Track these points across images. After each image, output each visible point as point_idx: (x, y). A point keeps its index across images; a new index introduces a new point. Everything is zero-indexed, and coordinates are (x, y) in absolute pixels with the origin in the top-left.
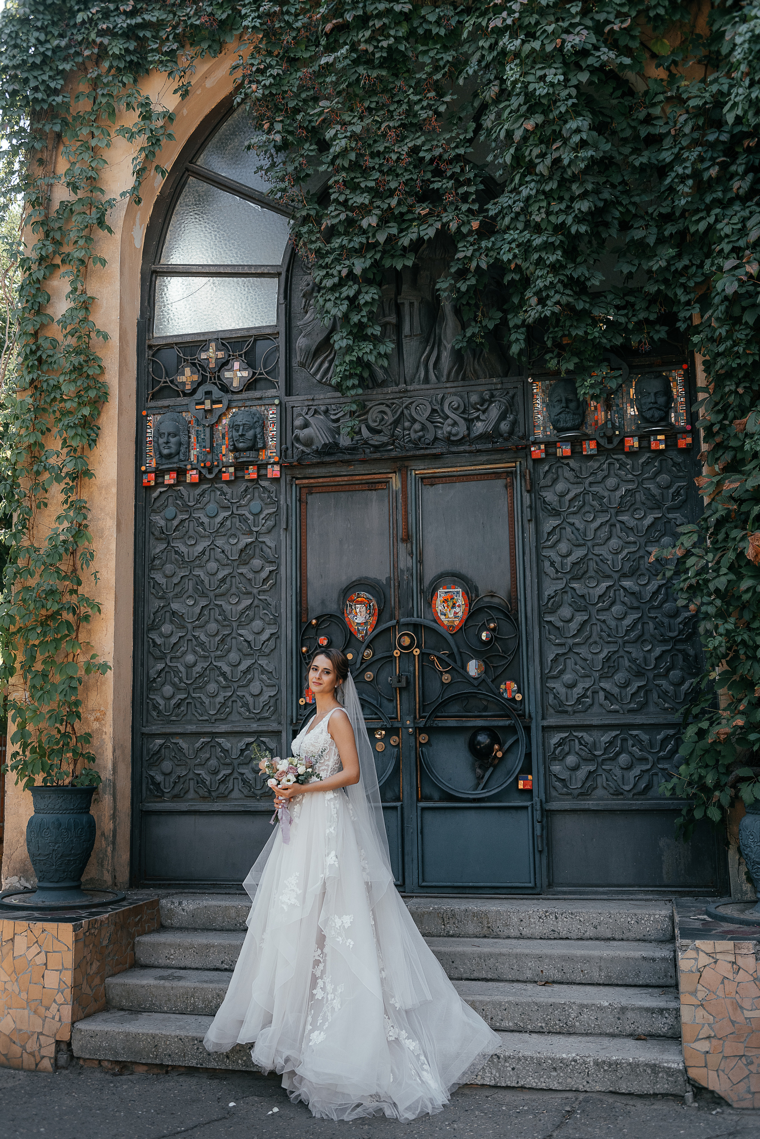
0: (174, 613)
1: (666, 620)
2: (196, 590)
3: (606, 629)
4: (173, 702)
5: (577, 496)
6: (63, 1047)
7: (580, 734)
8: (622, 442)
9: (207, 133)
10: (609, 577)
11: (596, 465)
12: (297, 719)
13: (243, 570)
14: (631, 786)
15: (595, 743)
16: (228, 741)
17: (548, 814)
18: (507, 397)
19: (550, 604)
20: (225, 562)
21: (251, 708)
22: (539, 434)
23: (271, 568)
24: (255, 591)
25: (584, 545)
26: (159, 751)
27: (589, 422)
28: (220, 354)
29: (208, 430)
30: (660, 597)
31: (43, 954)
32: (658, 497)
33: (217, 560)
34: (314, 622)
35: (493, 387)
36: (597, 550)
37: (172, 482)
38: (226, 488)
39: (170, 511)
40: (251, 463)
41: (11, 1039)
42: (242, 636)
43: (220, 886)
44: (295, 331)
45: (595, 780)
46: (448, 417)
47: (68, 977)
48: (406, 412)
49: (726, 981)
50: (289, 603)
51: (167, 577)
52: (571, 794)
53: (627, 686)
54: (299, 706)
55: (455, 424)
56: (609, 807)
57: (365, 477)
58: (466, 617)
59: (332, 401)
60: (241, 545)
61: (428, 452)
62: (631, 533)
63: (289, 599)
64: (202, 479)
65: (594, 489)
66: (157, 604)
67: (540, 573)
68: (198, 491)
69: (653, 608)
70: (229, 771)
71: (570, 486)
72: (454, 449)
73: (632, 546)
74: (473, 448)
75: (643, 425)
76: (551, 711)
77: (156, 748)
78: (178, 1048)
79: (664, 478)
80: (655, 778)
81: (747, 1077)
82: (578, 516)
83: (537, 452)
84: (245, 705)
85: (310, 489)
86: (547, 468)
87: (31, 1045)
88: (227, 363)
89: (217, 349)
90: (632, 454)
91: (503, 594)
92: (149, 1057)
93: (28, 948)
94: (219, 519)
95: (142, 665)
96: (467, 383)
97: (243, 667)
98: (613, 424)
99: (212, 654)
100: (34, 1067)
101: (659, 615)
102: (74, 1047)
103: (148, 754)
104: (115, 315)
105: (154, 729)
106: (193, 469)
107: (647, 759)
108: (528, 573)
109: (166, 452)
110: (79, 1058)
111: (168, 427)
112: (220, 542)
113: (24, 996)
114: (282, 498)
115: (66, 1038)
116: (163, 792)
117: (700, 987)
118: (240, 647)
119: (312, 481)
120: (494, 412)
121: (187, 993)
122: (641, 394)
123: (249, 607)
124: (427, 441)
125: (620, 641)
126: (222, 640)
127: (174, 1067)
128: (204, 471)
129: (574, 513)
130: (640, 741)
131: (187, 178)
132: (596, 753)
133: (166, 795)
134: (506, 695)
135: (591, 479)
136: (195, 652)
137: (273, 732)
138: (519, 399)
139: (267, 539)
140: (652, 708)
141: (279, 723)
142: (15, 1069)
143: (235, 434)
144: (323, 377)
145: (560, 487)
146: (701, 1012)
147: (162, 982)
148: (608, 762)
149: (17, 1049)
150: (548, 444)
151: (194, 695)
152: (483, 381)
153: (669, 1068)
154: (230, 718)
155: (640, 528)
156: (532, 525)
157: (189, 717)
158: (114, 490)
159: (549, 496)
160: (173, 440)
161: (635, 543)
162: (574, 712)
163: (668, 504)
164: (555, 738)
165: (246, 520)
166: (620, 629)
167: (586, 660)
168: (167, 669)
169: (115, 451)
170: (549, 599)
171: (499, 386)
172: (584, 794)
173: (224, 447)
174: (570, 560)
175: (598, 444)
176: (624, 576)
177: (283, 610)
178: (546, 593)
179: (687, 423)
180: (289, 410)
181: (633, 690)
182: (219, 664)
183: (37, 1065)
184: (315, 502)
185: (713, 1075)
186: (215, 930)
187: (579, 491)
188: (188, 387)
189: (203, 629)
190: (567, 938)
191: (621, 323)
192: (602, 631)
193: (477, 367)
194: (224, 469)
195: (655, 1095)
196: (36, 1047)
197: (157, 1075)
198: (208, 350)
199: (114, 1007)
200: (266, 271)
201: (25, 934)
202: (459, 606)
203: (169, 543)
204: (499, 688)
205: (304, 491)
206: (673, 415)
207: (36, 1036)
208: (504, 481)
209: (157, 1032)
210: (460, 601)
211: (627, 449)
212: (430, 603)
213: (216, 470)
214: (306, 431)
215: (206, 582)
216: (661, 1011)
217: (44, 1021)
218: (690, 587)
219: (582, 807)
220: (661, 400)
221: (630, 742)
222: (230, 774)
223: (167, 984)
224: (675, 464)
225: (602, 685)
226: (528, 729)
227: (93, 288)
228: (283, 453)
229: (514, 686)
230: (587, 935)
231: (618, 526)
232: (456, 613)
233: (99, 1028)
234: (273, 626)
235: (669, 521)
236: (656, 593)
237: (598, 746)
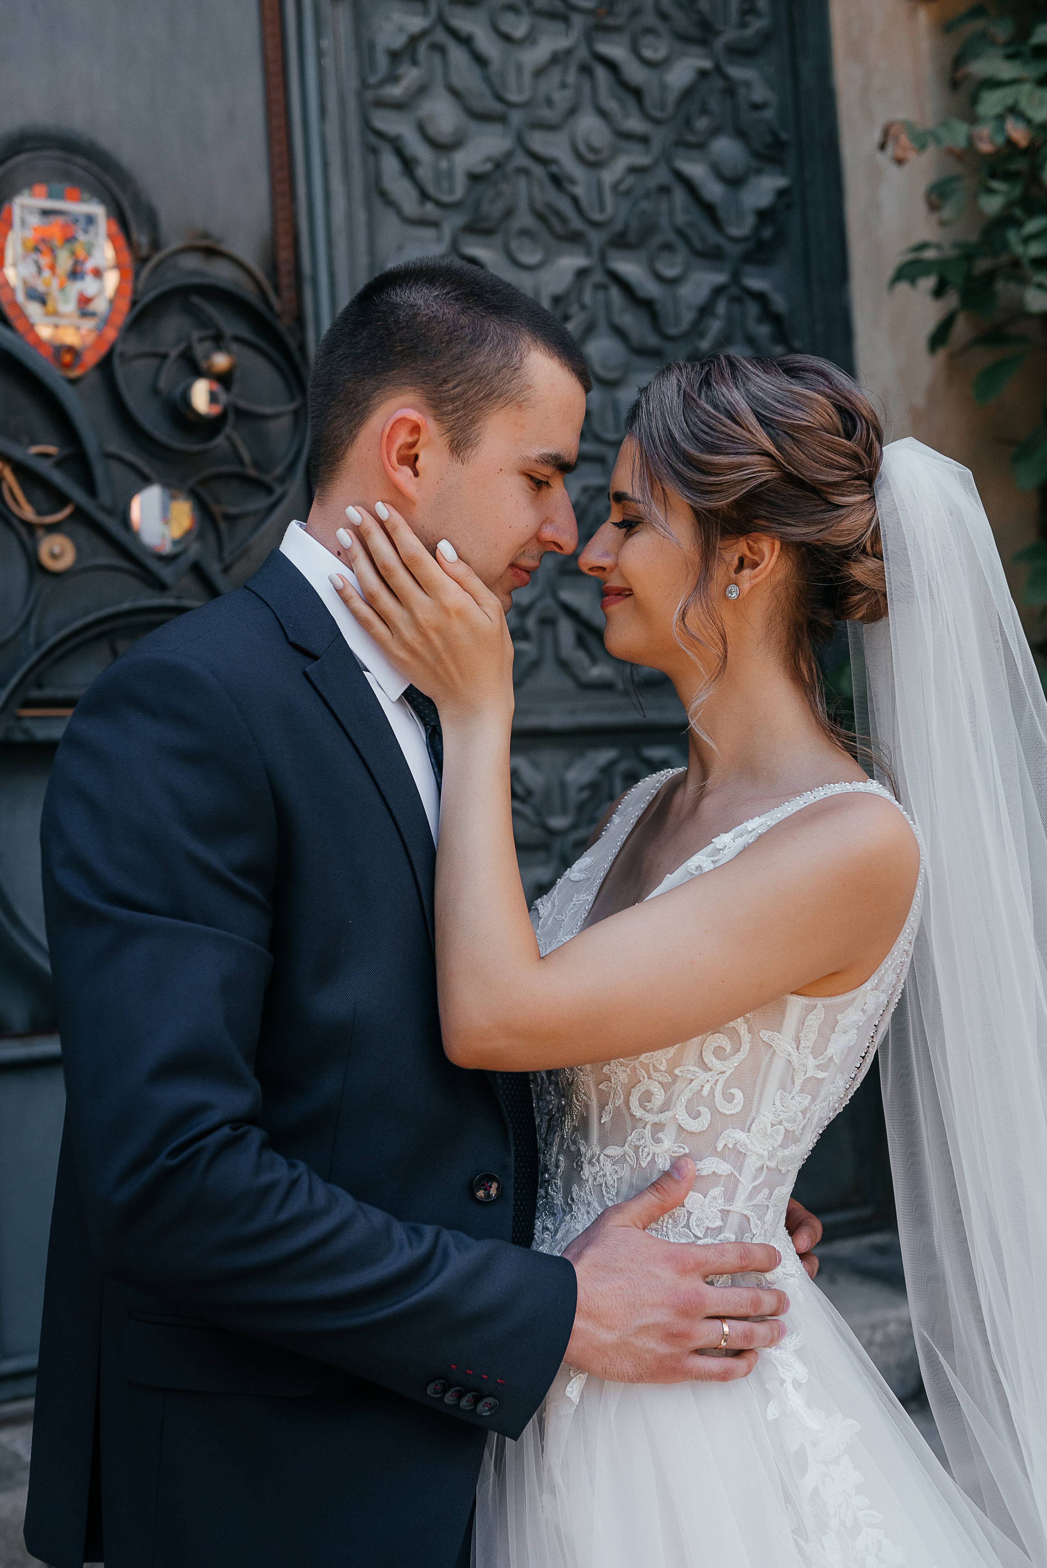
10: (574, 238)
15: (547, 793)
25: (502, 118)
36: (539, 142)
58: (120, 318)
62: (633, 106)
67: (373, 193)
73: (636, 147)
91: (246, 248)
132: (558, 822)
155: (657, 92)
161: (644, 140)
163: (729, 35)
174: (462, 161)
176: (620, 242)
202: (97, 273)
210: (101, 252)
231: (598, 71)
232: (84, 301)
235: (730, 89)
236: (705, 311)
237: (556, 799)
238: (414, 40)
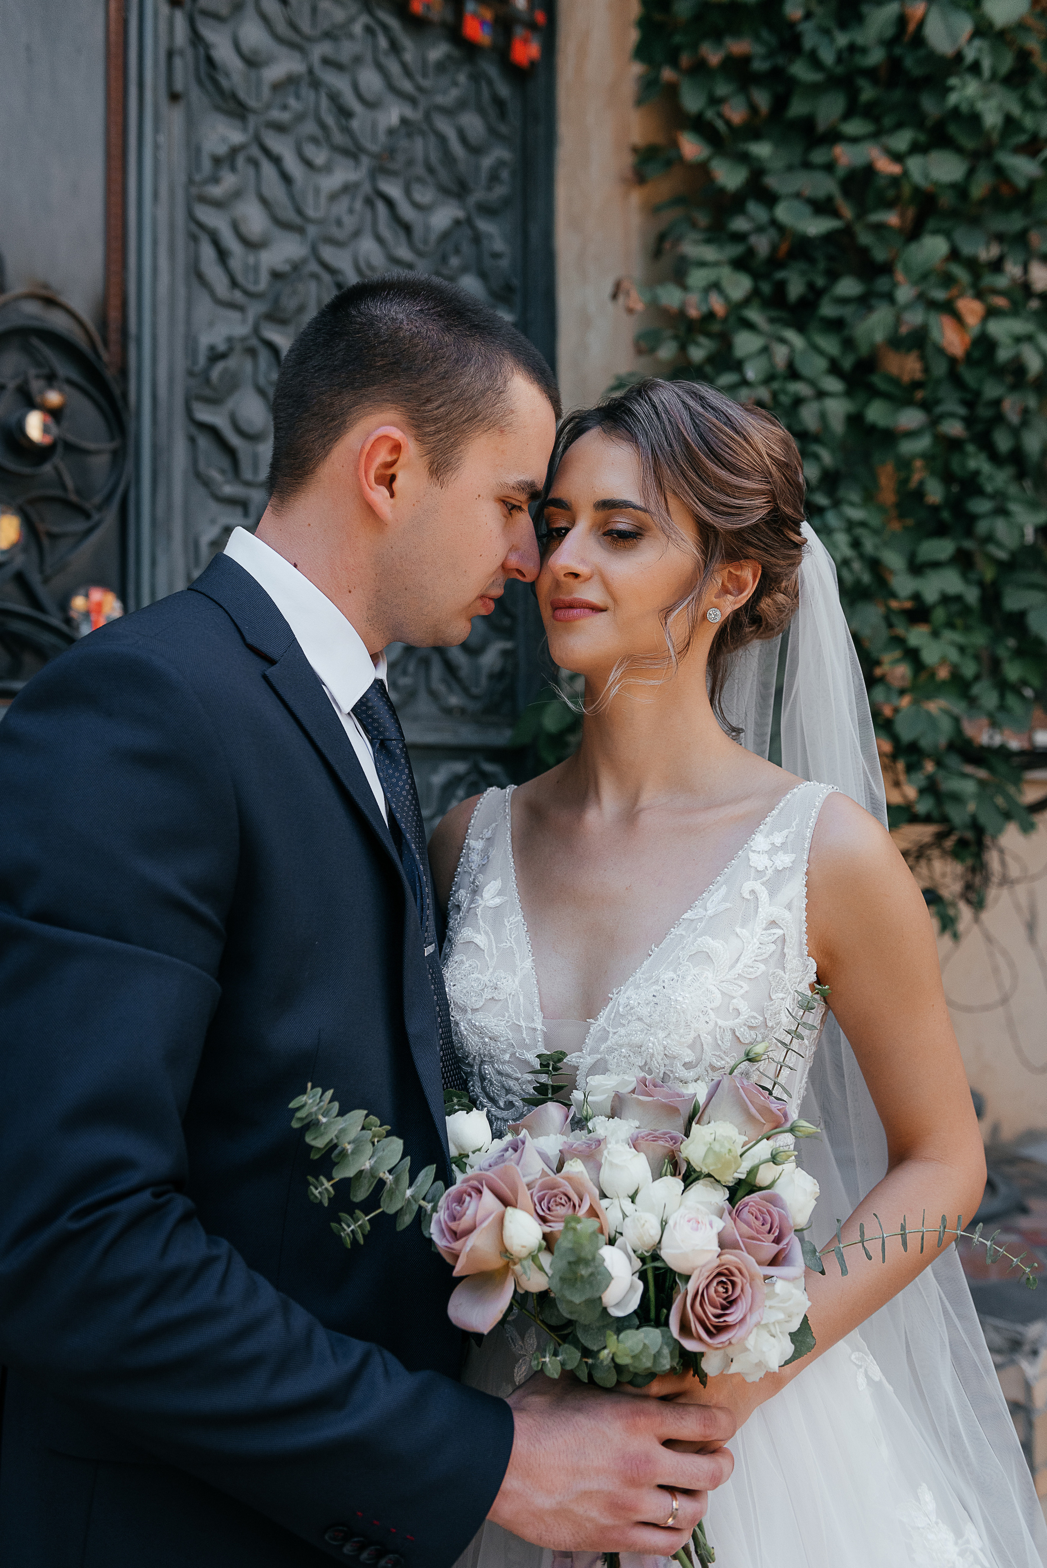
5: (290, 80)
19: (212, 376)
32: (460, 168)
65: (330, 79)
67: (193, 275)
71: (274, 45)
79: (472, 123)
91: (80, 303)
135: (325, 48)
145: (248, 33)
156: (180, 115)
159: (221, 47)
170: (211, 360)
174: (266, 259)
178: (205, 342)
179: (532, 5)
187: (295, 67)
204: (64, 605)
211: (415, 8)
231: (378, 205)
235: (477, 238)
238: (234, 151)
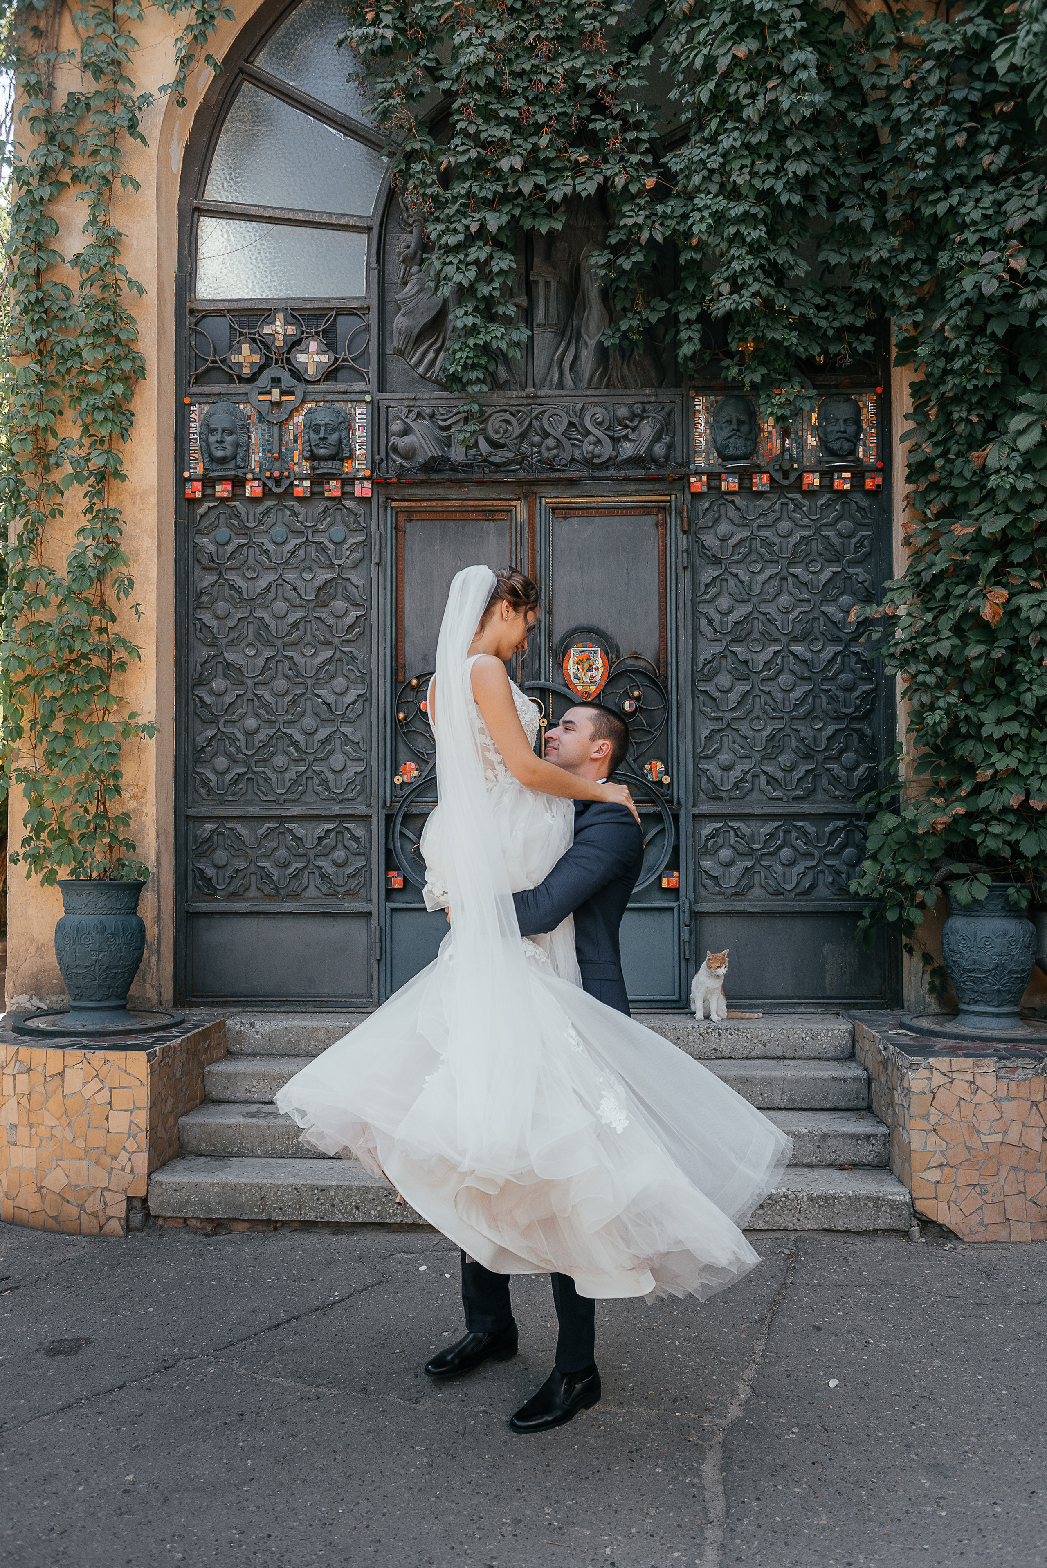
0: (228, 664)
1: (841, 694)
2: (258, 636)
3: (771, 702)
4: (228, 777)
5: (742, 540)
6: (137, 1204)
7: (736, 825)
8: (800, 478)
9: (270, 22)
10: (776, 640)
11: (767, 504)
12: (392, 802)
13: (322, 613)
14: (794, 885)
15: (753, 835)
16: (302, 827)
17: (696, 915)
18: (663, 413)
19: (706, 671)
20: (297, 602)
21: (332, 786)
22: (700, 461)
23: (359, 613)
24: (337, 641)
25: (749, 601)
26: (210, 838)
27: (761, 452)
28: (291, 330)
29: (276, 428)
30: (836, 666)
31: (106, 1091)
32: (838, 548)
33: (286, 600)
34: (414, 682)
35: (645, 399)
36: (763, 608)
37: (226, 494)
38: (297, 507)
39: (223, 533)
40: (333, 476)
41: (63, 1198)
42: (320, 697)
43: (292, 1004)
44: (390, 308)
45: (751, 877)
46: (588, 433)
47: (142, 1118)
48: (536, 423)
49: (962, 1103)
50: (382, 658)
51: (218, 618)
52: (723, 894)
53: (793, 770)
54: (394, 786)
55: (598, 442)
56: (768, 909)
57: (481, 503)
58: (604, 682)
59: (439, 402)
60: (319, 581)
61: (565, 475)
62: (804, 589)
63: (382, 653)
64: (268, 493)
65: (763, 533)
66: (205, 652)
67: (696, 632)
68: (260, 509)
69: (826, 679)
70: (304, 864)
71: (735, 528)
72: (598, 474)
73: (805, 604)
74: (622, 474)
75: (827, 459)
76: (703, 796)
77: (206, 834)
78: (292, 1199)
79: (845, 525)
80: (820, 876)
81: (981, 1208)
82: (743, 565)
83: (698, 484)
84: (325, 783)
85: (410, 516)
86: (707, 505)
87: (93, 1204)
88: (298, 342)
89: (287, 323)
90: (811, 494)
91: (649, 655)
92: (252, 1212)
93: (85, 1083)
94: (289, 547)
95: (186, 730)
96: (612, 392)
97: (322, 735)
98: (791, 455)
99: (280, 719)
100: (97, 1230)
101: (833, 688)
102: (151, 1204)
103: (195, 841)
104: (151, 262)
105: (203, 811)
106: (255, 479)
107: (812, 855)
108: (681, 632)
109: (219, 454)
110: (155, 1217)
111: (221, 421)
112: (290, 576)
113: (80, 1143)
114: (374, 523)
115: (142, 1193)
116: (215, 889)
117: (932, 1110)
118: (318, 710)
119: (413, 504)
120: (647, 431)
121: (288, 1133)
122: (826, 420)
123: (329, 661)
124: (564, 462)
125: (786, 716)
126: (294, 702)
127: (284, 1223)
128: (270, 484)
129: (738, 562)
130: (806, 834)
131: (241, 83)
132: (754, 846)
133: (219, 892)
134: (650, 777)
135: (760, 521)
136: (257, 715)
137: (359, 816)
138: (677, 417)
139: (352, 576)
140: (820, 796)
141: (369, 806)
142: (70, 1234)
143: (313, 436)
144: (427, 371)
145: (723, 528)
146: (933, 1138)
147: (255, 1120)
148: (768, 857)
149: (72, 1211)
150: (710, 475)
151: (255, 769)
152: (632, 391)
153: (893, 1201)
154: (303, 799)
155: (815, 583)
156: (688, 574)
157: (249, 796)
158: (153, 499)
159: (709, 540)
160: (229, 439)
161: (809, 601)
162: (730, 799)
163: (850, 556)
164: (707, 829)
165: (324, 550)
166: (787, 703)
167: (746, 738)
168: (219, 736)
169: (154, 448)
170: (705, 665)
171: (653, 399)
172: (738, 894)
173: (296, 453)
174: (731, 618)
175: (771, 479)
176: (795, 640)
177: (374, 666)
178: (702, 657)
179: (877, 460)
180: (383, 410)
181: (800, 775)
182: (289, 731)
183: (101, 1228)
184: (415, 531)
185: (943, 1206)
186: (298, 1055)
187: (745, 535)
188: (246, 370)
189: (268, 687)
190: (731, 1058)
191: (819, 328)
192: (766, 704)
193: (626, 372)
194: (296, 482)
195: (876, 1231)
196: (99, 1206)
197: (263, 1232)
198: (273, 322)
199: (190, 1153)
200: (352, 223)
201: (80, 1066)
202: (597, 669)
203: (220, 574)
204: (642, 769)
205: (402, 516)
206: (861, 449)
207: (99, 1192)
208: (655, 518)
209: (265, 1181)
210: (599, 662)
211: (805, 487)
212: (560, 665)
213: (286, 483)
214: (407, 439)
215: (272, 627)
216: (868, 1137)
217: (110, 1173)
218: (905, 652)
219: (737, 909)
220: (851, 429)
221: (794, 835)
222: (305, 867)
223: (262, 1122)
224: (860, 509)
225: (763, 767)
226: (676, 817)
227: (119, 220)
228: (375, 465)
229: (660, 766)
230: (754, 1053)
231: (790, 579)
232: (592, 677)
233: (185, 1179)
234: (360, 686)
235: (849, 577)
236: (831, 662)
237: (756, 838)
238: (716, 578)
